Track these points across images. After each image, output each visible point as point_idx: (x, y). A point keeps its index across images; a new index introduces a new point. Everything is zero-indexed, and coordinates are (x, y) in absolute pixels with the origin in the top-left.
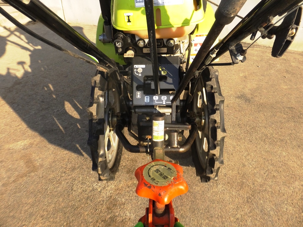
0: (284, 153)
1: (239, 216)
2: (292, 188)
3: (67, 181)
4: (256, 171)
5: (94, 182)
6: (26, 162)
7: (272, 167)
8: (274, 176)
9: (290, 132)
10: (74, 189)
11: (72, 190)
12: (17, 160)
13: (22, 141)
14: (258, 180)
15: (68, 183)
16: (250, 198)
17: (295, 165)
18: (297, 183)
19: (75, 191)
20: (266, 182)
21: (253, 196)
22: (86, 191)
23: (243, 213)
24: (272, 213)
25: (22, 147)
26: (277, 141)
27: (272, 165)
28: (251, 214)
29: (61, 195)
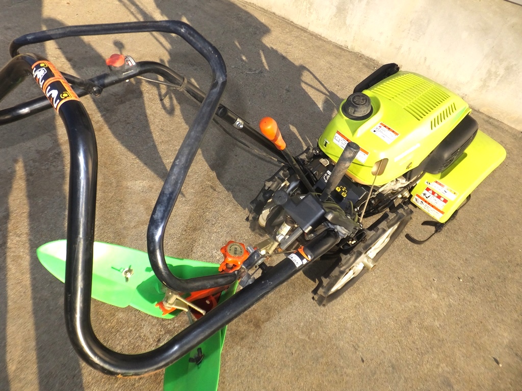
0: (415, 269)
1: (342, 317)
2: (403, 306)
3: (187, 241)
4: (376, 281)
5: (214, 249)
6: (146, 209)
7: (394, 280)
8: (392, 290)
9: (435, 247)
10: (194, 251)
11: (192, 251)
12: (136, 204)
13: (140, 181)
14: (375, 290)
15: (188, 243)
16: (359, 305)
17: (419, 286)
18: (411, 303)
19: (194, 253)
20: (382, 294)
21: (363, 303)
22: (205, 256)
23: (346, 316)
24: (373, 322)
25: (140, 188)
26: (415, 254)
27: (396, 278)
28: (354, 318)
29: (181, 253)
